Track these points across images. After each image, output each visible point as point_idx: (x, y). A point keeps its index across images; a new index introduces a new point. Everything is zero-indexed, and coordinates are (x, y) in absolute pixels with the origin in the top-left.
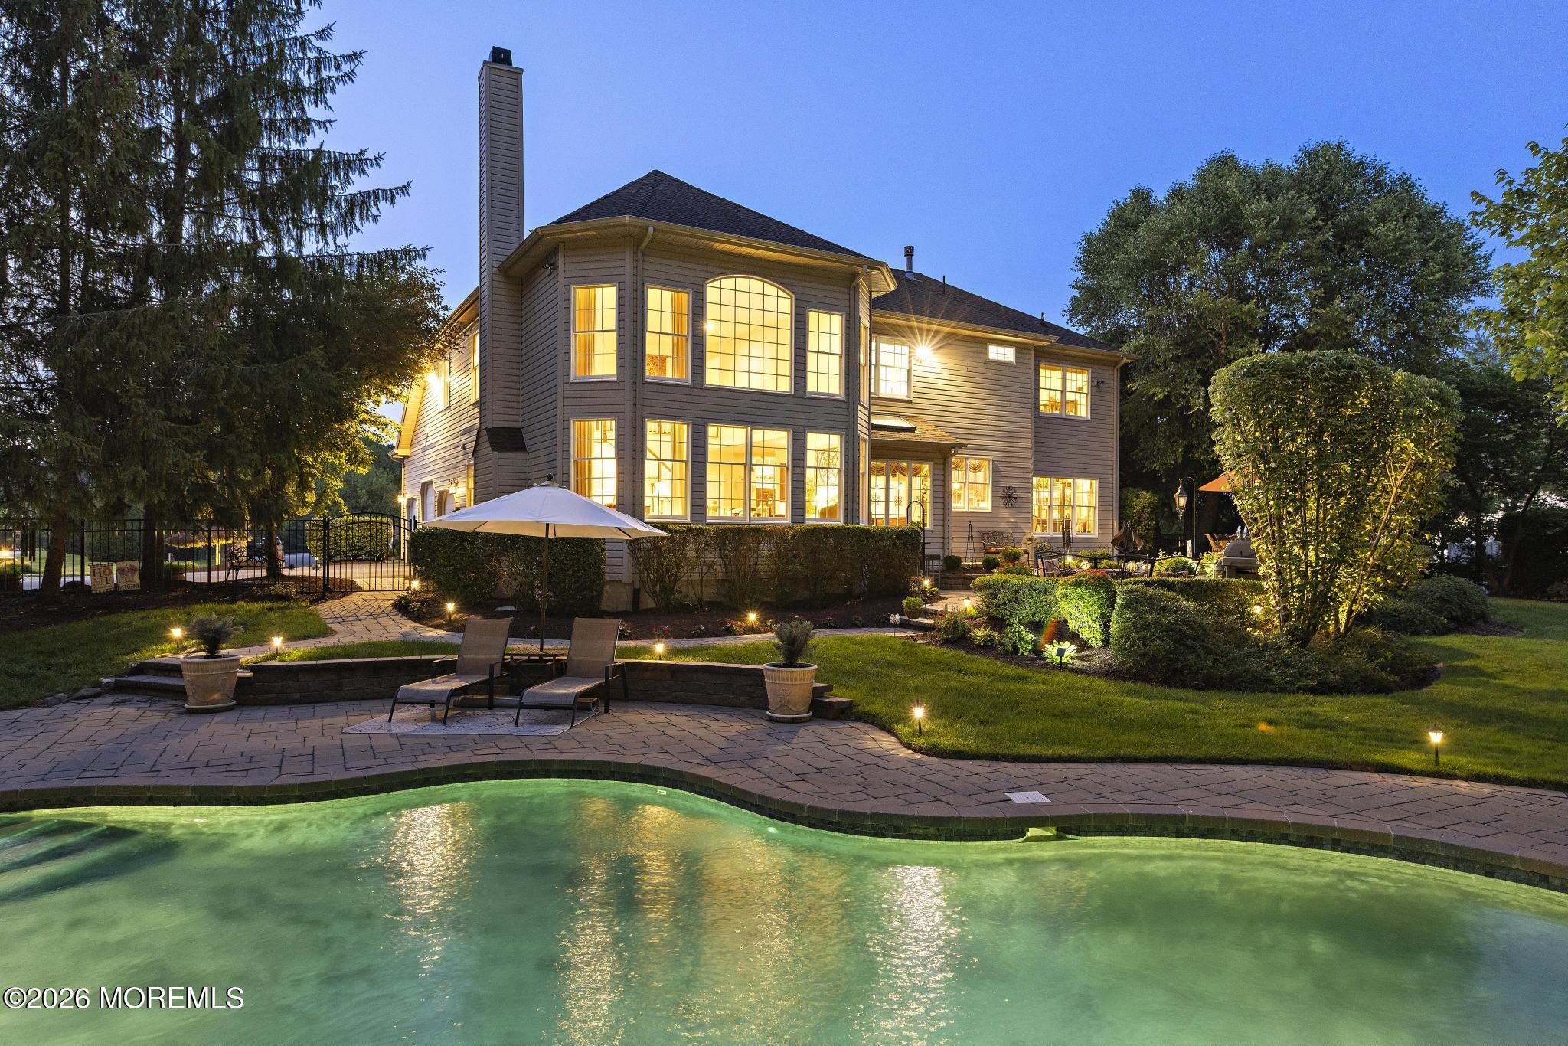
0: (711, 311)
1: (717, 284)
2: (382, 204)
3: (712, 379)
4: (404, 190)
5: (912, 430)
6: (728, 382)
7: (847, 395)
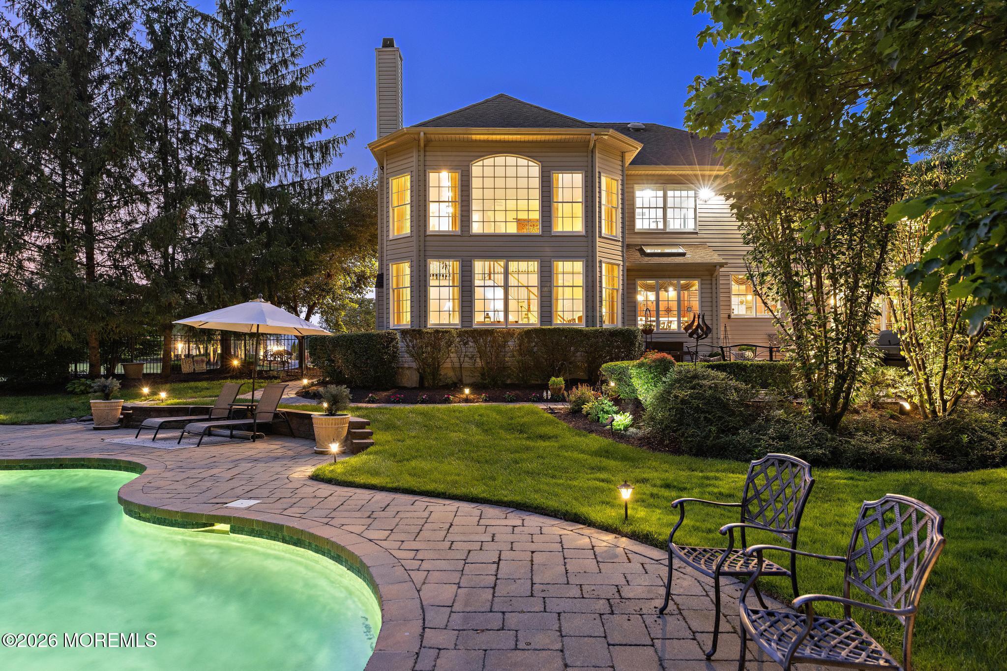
0: (476, 183)
1: (480, 163)
2: (341, 145)
3: (476, 228)
4: (351, 135)
5: (683, 255)
6: (489, 229)
7: (587, 232)
